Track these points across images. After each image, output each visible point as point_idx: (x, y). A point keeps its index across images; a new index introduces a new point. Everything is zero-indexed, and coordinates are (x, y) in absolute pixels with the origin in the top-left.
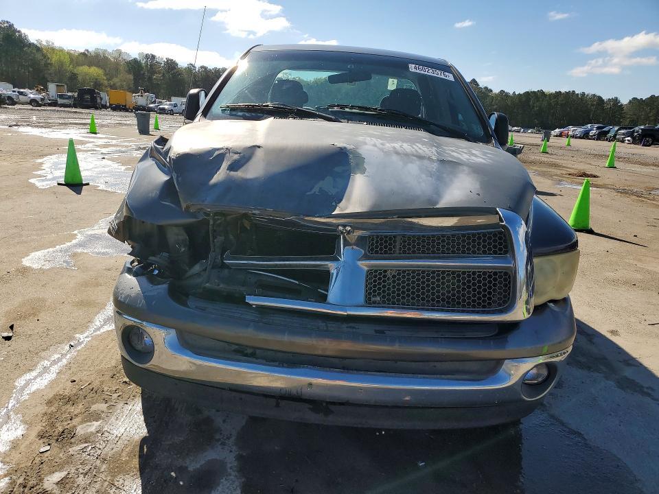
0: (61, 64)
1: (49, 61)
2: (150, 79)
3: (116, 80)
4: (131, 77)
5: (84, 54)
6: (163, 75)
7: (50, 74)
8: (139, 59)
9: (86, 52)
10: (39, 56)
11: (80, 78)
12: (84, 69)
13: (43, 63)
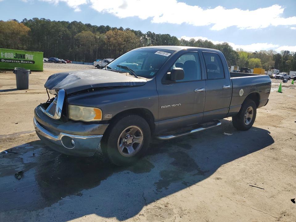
0: (244, 58)
1: (239, 57)
2: (284, 63)
3: (266, 64)
4: (274, 62)
5: (254, 53)
6: (292, 60)
7: (238, 62)
8: (280, 53)
9: (256, 52)
10: (235, 55)
11: (250, 63)
12: (253, 59)
13: (236, 58)
